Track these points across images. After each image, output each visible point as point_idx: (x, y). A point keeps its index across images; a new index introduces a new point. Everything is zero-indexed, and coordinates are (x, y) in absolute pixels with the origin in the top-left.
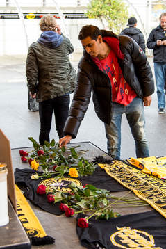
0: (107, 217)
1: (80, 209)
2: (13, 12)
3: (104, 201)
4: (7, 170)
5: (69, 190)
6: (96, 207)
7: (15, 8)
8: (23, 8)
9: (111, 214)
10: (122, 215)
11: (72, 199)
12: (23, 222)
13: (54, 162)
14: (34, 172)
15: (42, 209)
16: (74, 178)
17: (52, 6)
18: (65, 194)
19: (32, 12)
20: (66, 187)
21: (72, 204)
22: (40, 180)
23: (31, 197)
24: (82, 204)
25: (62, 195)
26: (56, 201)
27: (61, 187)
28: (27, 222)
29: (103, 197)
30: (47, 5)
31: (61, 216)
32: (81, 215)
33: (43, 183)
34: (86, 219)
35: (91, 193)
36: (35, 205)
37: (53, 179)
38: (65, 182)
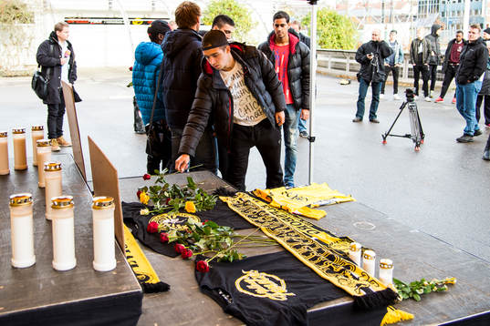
0: (231, 260)
1: (198, 250)
2: (117, 16)
3: (228, 241)
4: (113, 205)
5: (185, 227)
6: (218, 248)
7: (118, 12)
8: (128, 12)
9: (235, 255)
10: (248, 256)
11: (189, 238)
12: (132, 266)
13: (166, 194)
14: (143, 206)
15: (154, 251)
16: (191, 213)
17: (162, 10)
18: (181, 232)
19: (139, 17)
20: (181, 224)
21: (190, 244)
22: (150, 216)
23: (141, 236)
24: (201, 244)
25: (177, 234)
26: (170, 241)
27: (176, 224)
28: (137, 266)
29: (226, 236)
30: (157, 9)
31: (177, 259)
32: (200, 257)
33: (155, 219)
34: (207, 262)
35: (212, 232)
36: (145, 245)
37: (166, 215)
38: (181, 218)
